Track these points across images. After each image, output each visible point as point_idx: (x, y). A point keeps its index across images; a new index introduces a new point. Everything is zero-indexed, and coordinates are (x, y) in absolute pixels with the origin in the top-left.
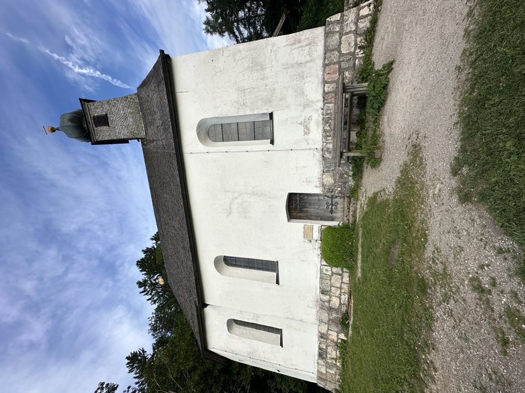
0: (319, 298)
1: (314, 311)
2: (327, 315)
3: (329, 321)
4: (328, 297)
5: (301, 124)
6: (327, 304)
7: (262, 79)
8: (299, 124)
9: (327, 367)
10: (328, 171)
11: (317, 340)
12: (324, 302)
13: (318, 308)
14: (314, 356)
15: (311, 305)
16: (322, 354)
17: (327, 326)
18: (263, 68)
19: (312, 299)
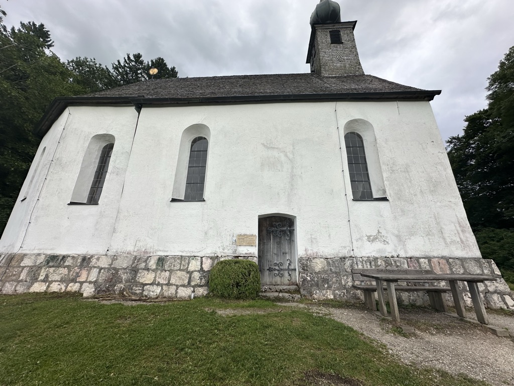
0: (151, 255)
1: (130, 248)
2: (125, 266)
3: (115, 269)
4: (154, 267)
5: (379, 232)
6: (143, 265)
7: (421, 191)
8: (378, 231)
9: (31, 267)
10: (328, 263)
11: (79, 253)
12: (146, 261)
13: (135, 254)
14: (51, 249)
15: (139, 244)
16: (54, 260)
17: (107, 266)
18: (432, 192)
19: (148, 246)
